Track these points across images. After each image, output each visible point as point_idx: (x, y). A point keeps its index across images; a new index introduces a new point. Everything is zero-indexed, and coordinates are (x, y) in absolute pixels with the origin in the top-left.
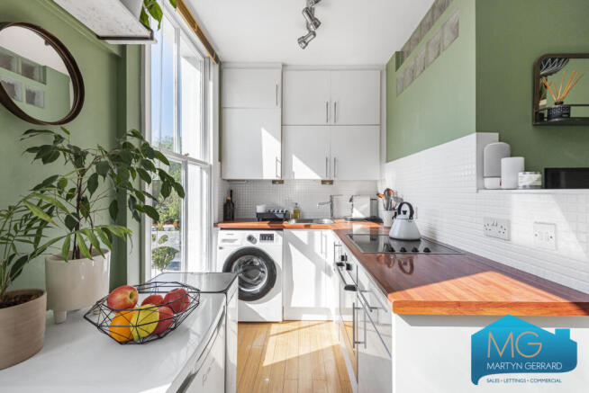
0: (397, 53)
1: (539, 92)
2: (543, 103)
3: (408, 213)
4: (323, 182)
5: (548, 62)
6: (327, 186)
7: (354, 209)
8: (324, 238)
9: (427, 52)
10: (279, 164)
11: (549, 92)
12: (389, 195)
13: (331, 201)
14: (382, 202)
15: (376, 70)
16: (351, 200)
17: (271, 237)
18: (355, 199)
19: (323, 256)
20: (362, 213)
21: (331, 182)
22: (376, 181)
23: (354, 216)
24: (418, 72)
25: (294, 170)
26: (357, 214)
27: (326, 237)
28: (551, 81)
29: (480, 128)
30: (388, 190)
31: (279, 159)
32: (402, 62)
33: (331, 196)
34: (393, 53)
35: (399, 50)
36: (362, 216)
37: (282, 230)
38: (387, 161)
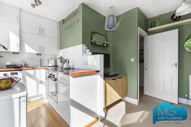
0: (63, 20)
1: (92, 39)
2: (92, 41)
3: (68, 62)
4: (37, 54)
5: (93, 33)
6: (39, 56)
7: (49, 64)
8: (40, 72)
9: (71, 23)
10: (19, 46)
11: (93, 38)
12: (61, 58)
13: (41, 61)
14: (59, 61)
15: (57, 22)
16: (48, 60)
17: (17, 74)
18: (49, 60)
19: (39, 78)
20: (52, 64)
21: (40, 55)
22: (56, 55)
23: (49, 65)
24: (69, 27)
25: (25, 49)
26: (50, 65)
27: (41, 71)
28: (93, 36)
29: (83, 43)
30: (61, 57)
31: (19, 44)
32: (64, 23)
33: (41, 59)
34: (62, 19)
35: (63, 19)
36: (52, 65)
37: (21, 70)
38: (60, 49)
